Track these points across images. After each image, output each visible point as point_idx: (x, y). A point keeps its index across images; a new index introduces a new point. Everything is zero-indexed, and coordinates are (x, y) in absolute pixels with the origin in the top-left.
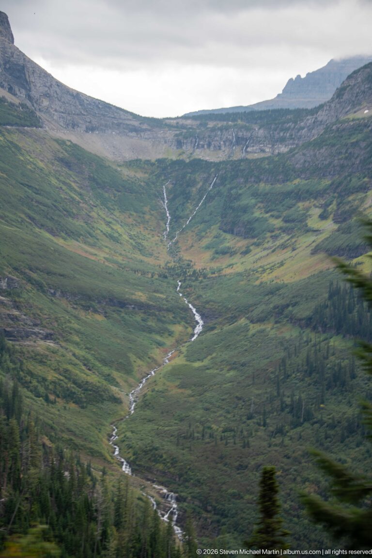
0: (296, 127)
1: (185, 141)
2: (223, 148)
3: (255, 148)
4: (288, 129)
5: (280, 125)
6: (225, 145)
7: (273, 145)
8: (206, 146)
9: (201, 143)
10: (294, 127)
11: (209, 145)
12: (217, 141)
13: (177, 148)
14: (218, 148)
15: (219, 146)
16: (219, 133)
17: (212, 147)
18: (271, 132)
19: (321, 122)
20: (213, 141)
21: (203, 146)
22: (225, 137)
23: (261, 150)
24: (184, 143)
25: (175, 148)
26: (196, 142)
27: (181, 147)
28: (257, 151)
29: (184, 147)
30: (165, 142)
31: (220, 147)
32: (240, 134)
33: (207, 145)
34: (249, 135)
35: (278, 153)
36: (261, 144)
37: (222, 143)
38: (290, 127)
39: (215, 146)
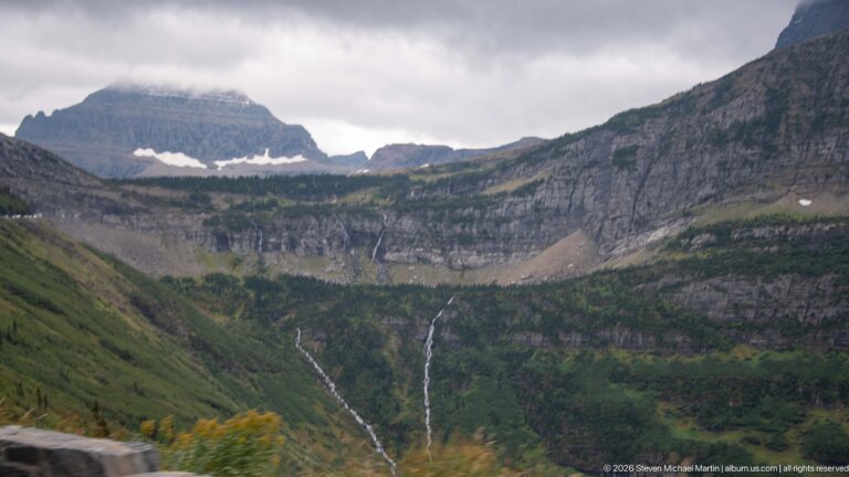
0: (487, 216)
1: (236, 236)
2: (327, 252)
3: (404, 254)
4: (470, 220)
5: (447, 212)
6: (330, 244)
7: (443, 250)
8: (283, 247)
9: (273, 240)
10: (482, 217)
11: (293, 245)
12: (313, 236)
13: (219, 250)
14: (316, 252)
15: (318, 249)
16: (313, 221)
17: (300, 251)
18: (430, 224)
19: (558, 210)
20: (301, 237)
21: (277, 247)
22: (329, 231)
23: (419, 259)
24: (233, 239)
25: (214, 249)
26: (258, 238)
27: (228, 248)
28: (411, 261)
29: (235, 248)
30: (189, 237)
31: (320, 251)
32: (357, 225)
33: (286, 244)
34: (379, 227)
35: (463, 265)
36: (417, 246)
37: (325, 241)
38: (471, 215)
39: (307, 247)
